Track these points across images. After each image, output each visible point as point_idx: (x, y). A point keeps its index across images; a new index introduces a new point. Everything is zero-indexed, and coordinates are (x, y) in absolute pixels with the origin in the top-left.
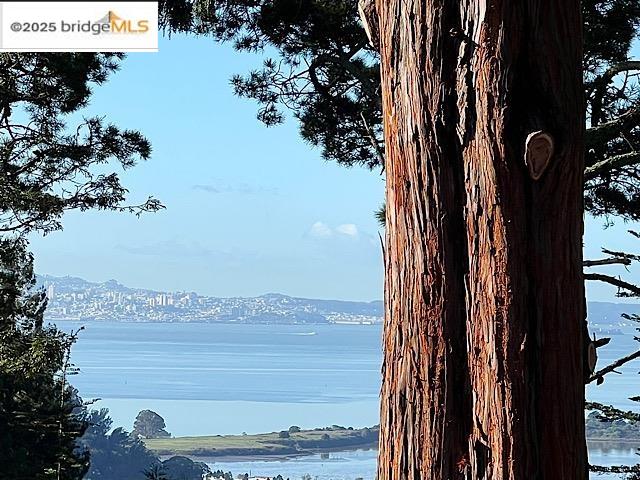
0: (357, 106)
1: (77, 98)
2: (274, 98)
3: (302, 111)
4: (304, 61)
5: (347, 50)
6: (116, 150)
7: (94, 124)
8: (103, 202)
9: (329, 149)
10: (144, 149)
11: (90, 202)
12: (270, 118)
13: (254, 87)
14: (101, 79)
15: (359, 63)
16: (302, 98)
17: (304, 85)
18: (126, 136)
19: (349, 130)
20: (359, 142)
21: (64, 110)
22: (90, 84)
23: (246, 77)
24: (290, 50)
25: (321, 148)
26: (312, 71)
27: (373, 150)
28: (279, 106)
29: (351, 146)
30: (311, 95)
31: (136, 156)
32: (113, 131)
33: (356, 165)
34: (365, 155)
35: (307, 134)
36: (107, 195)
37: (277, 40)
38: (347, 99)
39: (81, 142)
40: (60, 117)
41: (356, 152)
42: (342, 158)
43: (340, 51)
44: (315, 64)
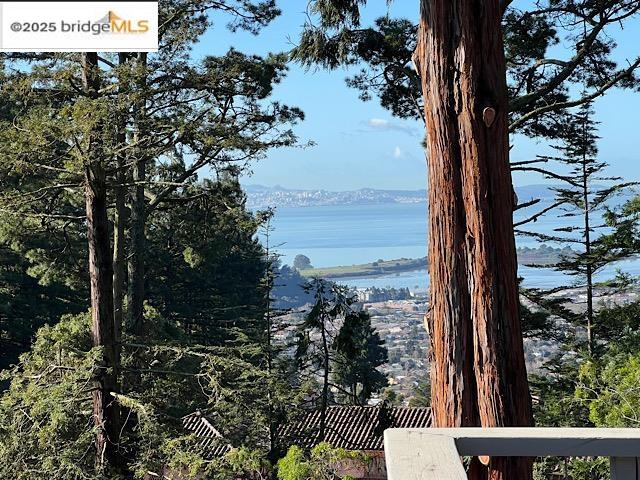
0: (409, 89)
1: (266, 91)
2: (366, 88)
3: (381, 93)
4: (381, 68)
5: (402, 62)
6: (288, 117)
7: (276, 104)
8: (287, 143)
9: (395, 112)
10: (302, 115)
11: (281, 144)
12: (365, 98)
13: (356, 82)
14: (278, 81)
15: (408, 68)
16: (381, 87)
17: (381, 80)
18: (292, 110)
19: (405, 102)
20: (411, 107)
21: (260, 98)
22: (273, 84)
23: (352, 78)
24: (374, 63)
25: (391, 111)
26: (385, 73)
27: (417, 111)
28: (370, 92)
29: (406, 110)
30: (385, 85)
31: (298, 119)
32: (286, 108)
33: (409, 118)
34: (413, 113)
35: (384, 104)
36: (288, 140)
37: (367, 60)
38: (403, 86)
39: (270, 114)
40: (258, 102)
41: (409, 112)
42: (401, 115)
43: (398, 63)
44: (387, 70)
